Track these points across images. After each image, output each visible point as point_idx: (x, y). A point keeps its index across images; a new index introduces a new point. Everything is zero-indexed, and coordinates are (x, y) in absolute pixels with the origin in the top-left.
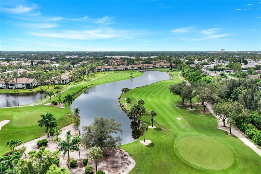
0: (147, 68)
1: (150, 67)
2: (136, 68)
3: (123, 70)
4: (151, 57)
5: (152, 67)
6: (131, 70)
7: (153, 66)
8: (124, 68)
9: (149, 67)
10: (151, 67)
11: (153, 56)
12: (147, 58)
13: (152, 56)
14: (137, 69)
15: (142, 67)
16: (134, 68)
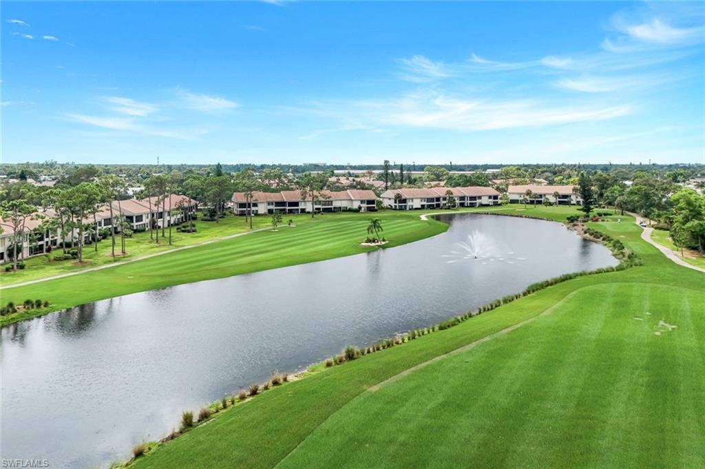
0: (467, 202)
1: (480, 198)
2: (417, 203)
3: (360, 208)
6: (395, 209)
7: (496, 197)
8: (362, 202)
9: (478, 201)
10: (485, 201)
14: (423, 206)
15: (445, 199)
16: (409, 204)
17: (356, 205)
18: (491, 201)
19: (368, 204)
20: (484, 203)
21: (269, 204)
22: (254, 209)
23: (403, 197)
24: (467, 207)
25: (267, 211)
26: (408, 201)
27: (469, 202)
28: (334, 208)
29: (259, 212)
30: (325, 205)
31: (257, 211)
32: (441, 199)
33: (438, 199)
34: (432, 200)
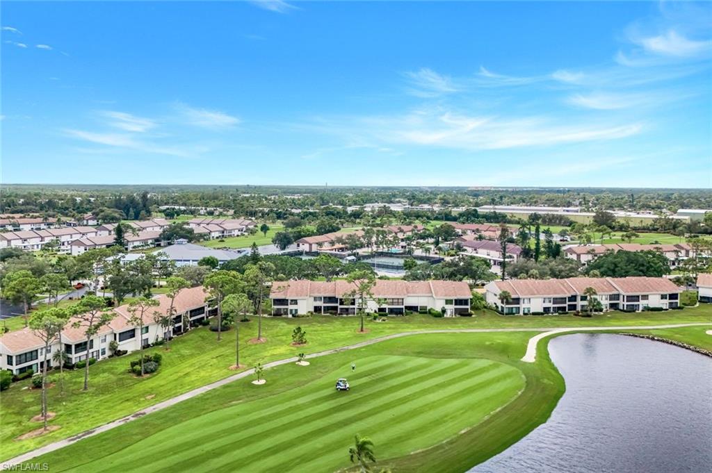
0: (623, 303)
1: (645, 297)
2: (537, 305)
3: (444, 311)
4: (675, 212)
5: (667, 301)
6: (502, 313)
7: (673, 296)
8: (448, 302)
9: (642, 303)
10: (655, 301)
11: (690, 208)
12: (655, 221)
13: (680, 211)
14: (546, 310)
15: (583, 298)
16: (523, 306)
17: (438, 306)
18: (665, 304)
19: (456, 304)
20: (651, 306)
21: (315, 299)
22: (290, 307)
23: (513, 296)
24: (623, 311)
25: (312, 310)
26: (521, 301)
27: (626, 303)
28: (406, 307)
29: (300, 313)
30: (393, 303)
31: (296, 310)
32: (579, 298)
33: (573, 298)
34: (563, 300)
